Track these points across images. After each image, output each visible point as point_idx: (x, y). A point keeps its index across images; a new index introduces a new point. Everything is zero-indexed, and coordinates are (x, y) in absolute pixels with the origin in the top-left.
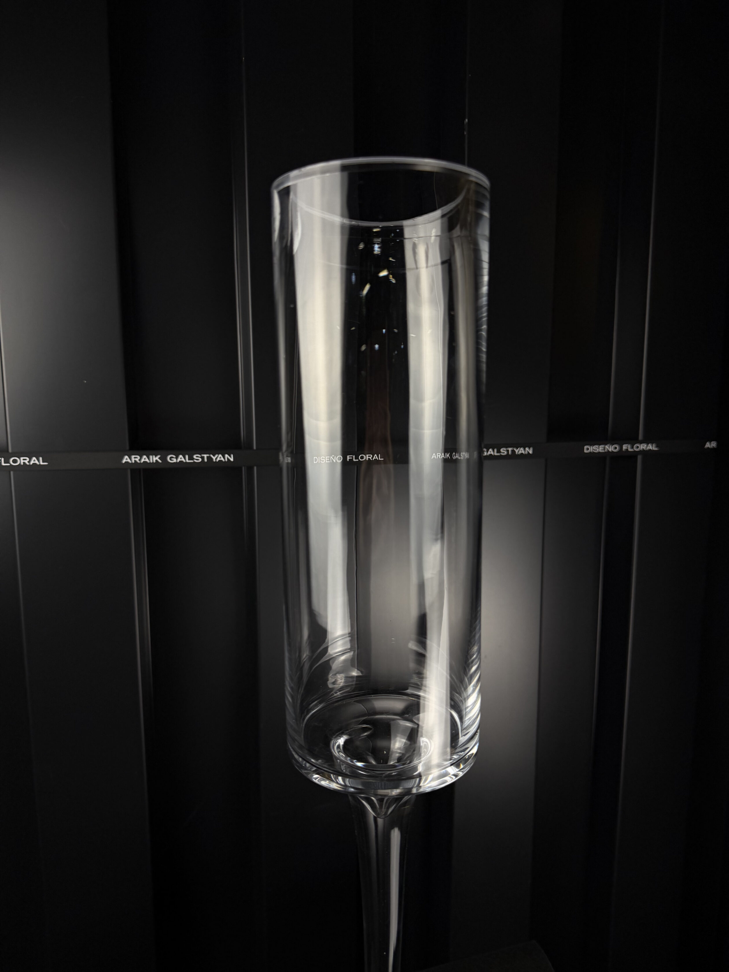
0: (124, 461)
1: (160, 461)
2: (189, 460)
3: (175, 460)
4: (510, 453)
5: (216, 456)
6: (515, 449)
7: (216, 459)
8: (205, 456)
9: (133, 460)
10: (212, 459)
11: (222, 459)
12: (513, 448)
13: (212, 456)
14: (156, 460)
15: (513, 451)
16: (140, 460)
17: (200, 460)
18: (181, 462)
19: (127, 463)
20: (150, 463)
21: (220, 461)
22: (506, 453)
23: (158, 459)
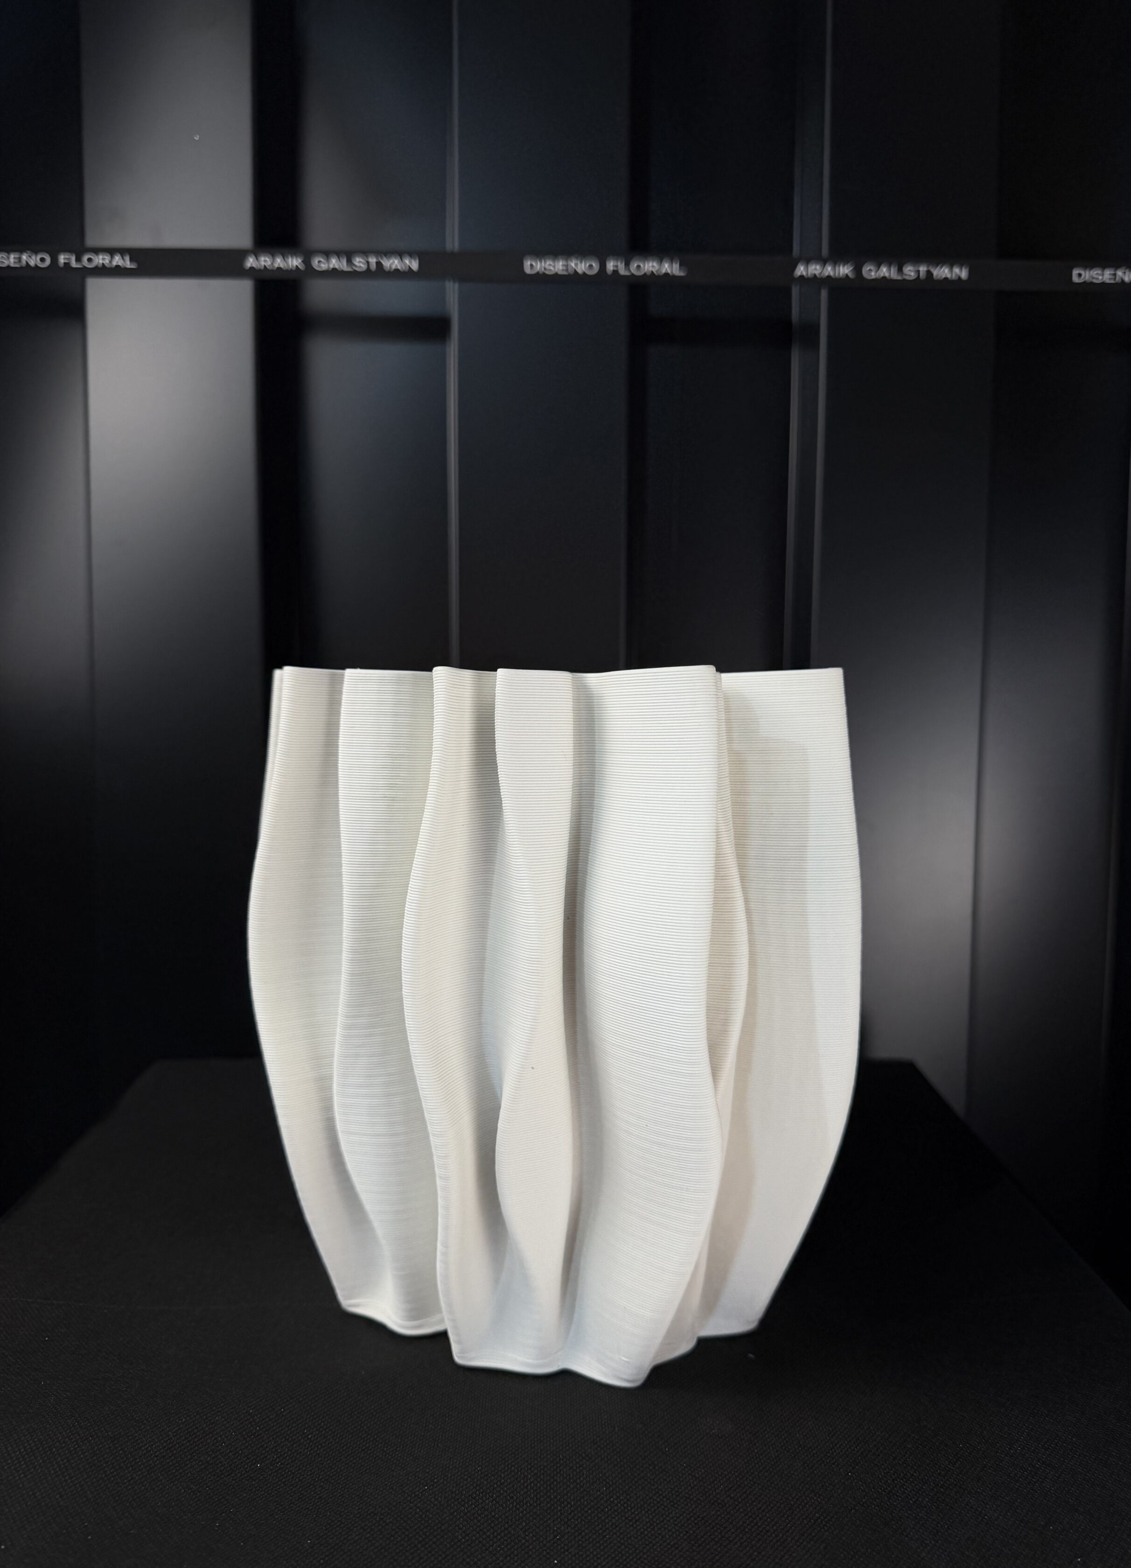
0: (249, 265)
1: (302, 267)
2: (347, 264)
3: (324, 266)
4: (922, 275)
5: (391, 261)
6: (932, 270)
7: (390, 266)
8: (373, 260)
9: (262, 263)
10: (383, 265)
11: (400, 266)
12: (928, 267)
13: (383, 260)
14: (297, 266)
15: (929, 273)
16: (272, 264)
17: (365, 266)
18: (334, 269)
19: (252, 268)
20: (287, 271)
21: (397, 270)
22: (912, 274)
23: (300, 264)
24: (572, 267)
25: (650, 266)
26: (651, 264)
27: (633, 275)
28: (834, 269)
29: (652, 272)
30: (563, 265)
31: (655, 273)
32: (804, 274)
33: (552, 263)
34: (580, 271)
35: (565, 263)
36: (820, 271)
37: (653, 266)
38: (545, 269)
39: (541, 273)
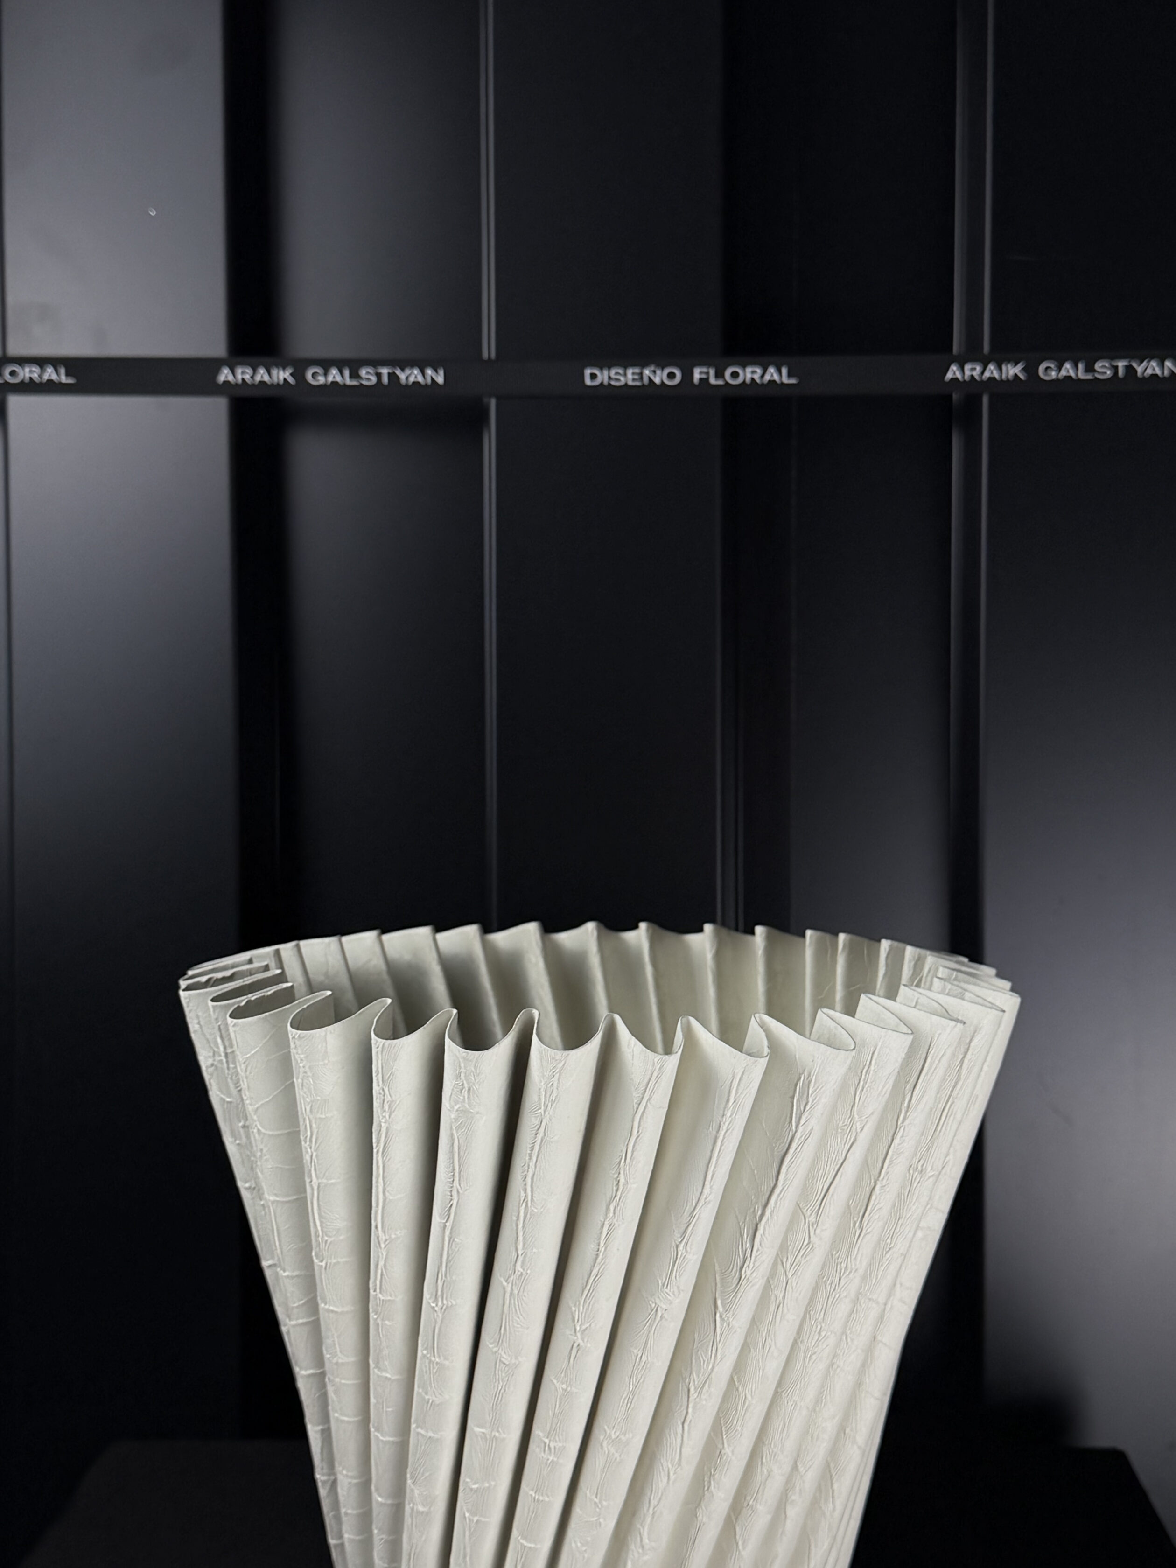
0: (221, 378)
1: (291, 380)
2: (351, 377)
3: (321, 380)
4: (1121, 373)
5: (408, 371)
6: (1134, 365)
7: (407, 378)
8: (385, 371)
9: (239, 377)
10: (398, 378)
11: (420, 379)
12: (1130, 362)
13: (398, 372)
14: (285, 379)
15: (1130, 369)
16: (252, 377)
17: (374, 379)
18: (334, 383)
19: (226, 383)
20: (272, 385)
21: (416, 383)
22: (1109, 372)
23: (288, 376)
24: (646, 374)
25: (750, 373)
26: (749, 370)
27: (727, 383)
28: (1000, 369)
29: (753, 379)
30: (633, 374)
31: (758, 381)
32: (959, 375)
33: (621, 371)
34: (657, 380)
35: (637, 370)
36: (979, 373)
37: (753, 372)
38: (610, 378)
39: (606, 382)
